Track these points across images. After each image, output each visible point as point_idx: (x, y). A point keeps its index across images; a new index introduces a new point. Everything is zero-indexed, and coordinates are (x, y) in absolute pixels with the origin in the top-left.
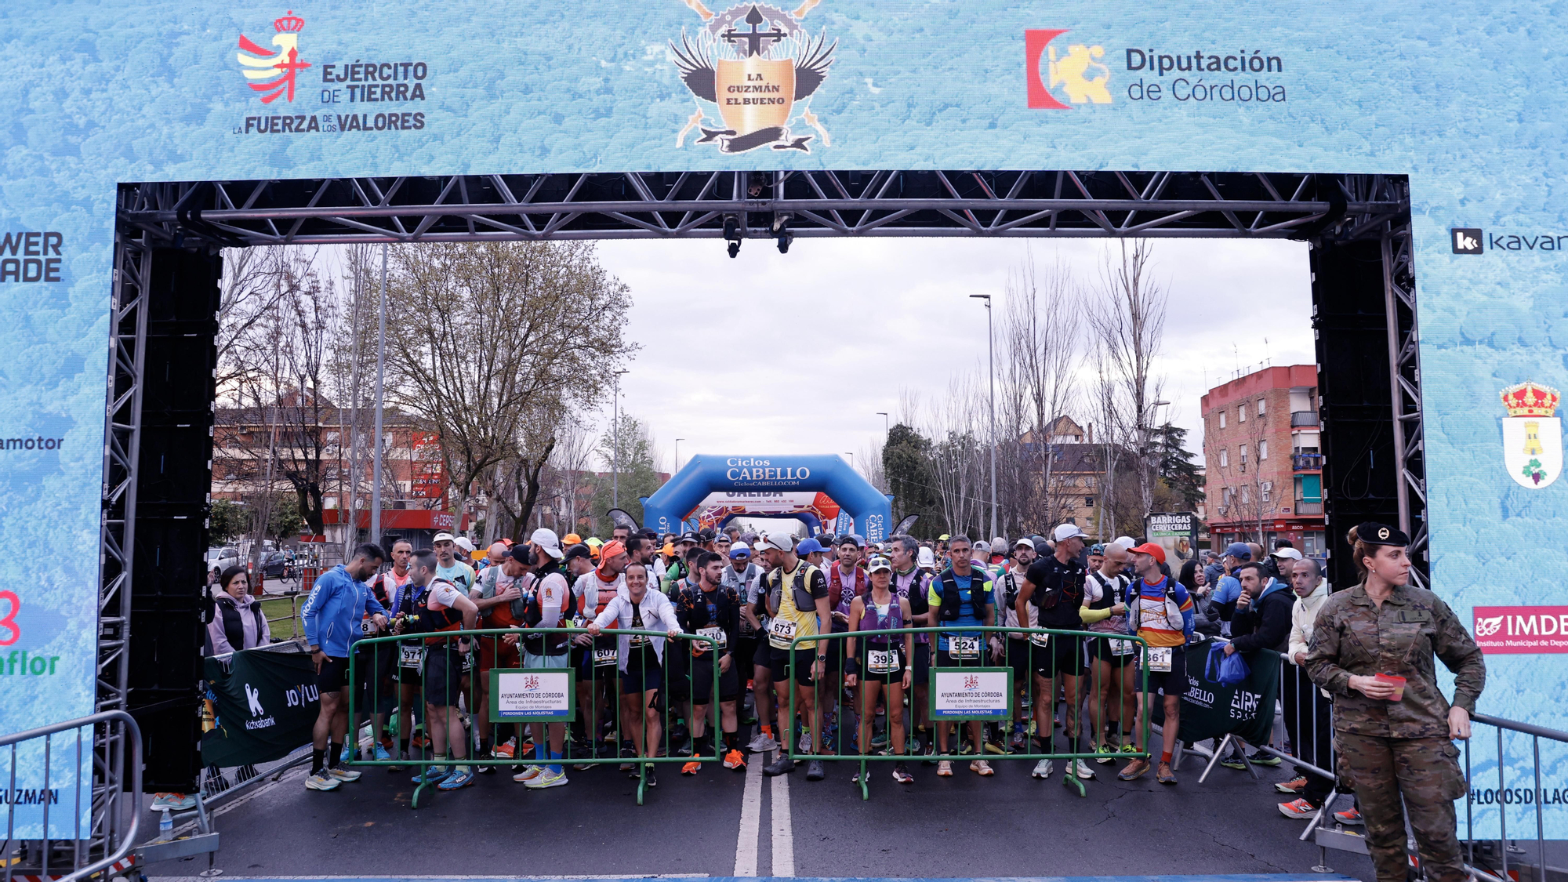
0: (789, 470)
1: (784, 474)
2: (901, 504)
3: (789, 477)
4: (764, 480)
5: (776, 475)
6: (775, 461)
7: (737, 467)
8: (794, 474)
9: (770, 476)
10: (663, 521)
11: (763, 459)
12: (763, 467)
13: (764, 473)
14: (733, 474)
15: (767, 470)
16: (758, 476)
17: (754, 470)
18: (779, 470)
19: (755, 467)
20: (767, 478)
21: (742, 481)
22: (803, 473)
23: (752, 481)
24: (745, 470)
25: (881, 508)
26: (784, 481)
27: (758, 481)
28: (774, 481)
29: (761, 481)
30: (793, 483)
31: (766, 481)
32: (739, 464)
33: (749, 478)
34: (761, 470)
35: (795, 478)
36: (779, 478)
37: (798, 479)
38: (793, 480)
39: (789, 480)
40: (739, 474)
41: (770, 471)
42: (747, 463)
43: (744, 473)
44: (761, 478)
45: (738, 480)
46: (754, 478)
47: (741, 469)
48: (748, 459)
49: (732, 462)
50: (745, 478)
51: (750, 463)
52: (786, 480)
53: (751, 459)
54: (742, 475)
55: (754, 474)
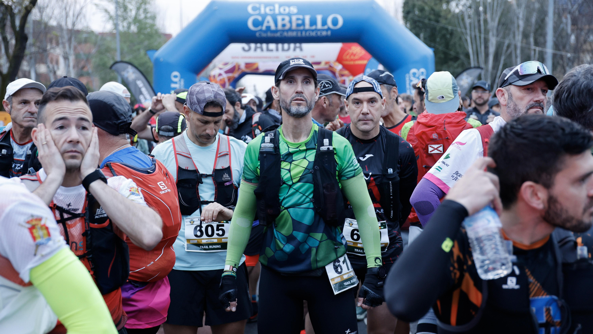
0: (319, 18)
1: (313, 22)
3: (319, 26)
4: (290, 30)
5: (303, 24)
6: (303, 9)
7: (259, 14)
8: (324, 23)
9: (298, 25)
10: (175, 76)
11: (289, 5)
12: (290, 15)
13: (290, 22)
14: (256, 23)
15: (294, 18)
16: (284, 25)
17: (279, 18)
18: (307, 19)
19: (280, 14)
20: (294, 27)
21: (265, 32)
22: (335, 22)
23: (276, 31)
24: (269, 18)
26: (313, 31)
27: (283, 31)
28: (301, 31)
29: (287, 31)
30: (324, 33)
31: (293, 31)
32: (262, 11)
33: (273, 27)
34: (287, 19)
35: (326, 27)
36: (307, 27)
37: (329, 29)
38: (324, 30)
39: (319, 30)
40: (261, 23)
41: (298, 19)
42: (271, 10)
43: (268, 22)
44: (287, 27)
45: (261, 30)
46: (280, 27)
47: (264, 16)
48: (274, 7)
49: (254, 9)
50: (268, 28)
51: (274, 10)
52: (316, 30)
53: (277, 6)
54: (265, 24)
55: (280, 23)
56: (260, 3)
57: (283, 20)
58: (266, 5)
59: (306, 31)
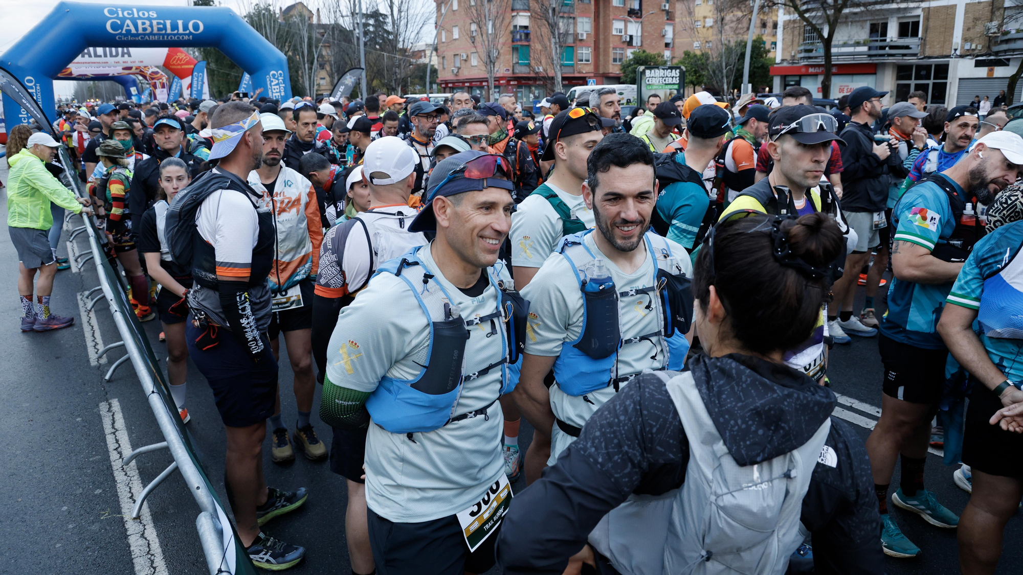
0: (180, 23)
1: (174, 27)
3: (181, 31)
4: (152, 33)
5: (165, 28)
6: (163, 13)
7: (117, 18)
8: (186, 27)
9: (159, 29)
10: (30, 81)
11: (148, 9)
12: (149, 19)
13: (151, 26)
14: (114, 26)
15: (155, 22)
16: (145, 29)
17: (139, 22)
18: (168, 23)
19: (140, 18)
20: (155, 31)
21: (125, 35)
22: (196, 27)
23: (137, 35)
24: (128, 22)
26: (175, 35)
27: (145, 35)
28: (163, 35)
29: (149, 35)
30: (186, 38)
31: (155, 35)
32: (121, 15)
33: (133, 31)
34: (148, 23)
35: (188, 32)
36: (169, 31)
37: (191, 33)
38: (185, 34)
39: (181, 34)
40: (121, 27)
41: (158, 24)
42: (129, 14)
43: (128, 26)
44: (148, 31)
45: (120, 34)
46: (140, 31)
47: (123, 20)
48: (133, 11)
49: (110, 12)
50: (129, 31)
51: (133, 13)
52: (177, 34)
53: (135, 10)
54: (125, 28)
55: (140, 27)
56: (117, 7)
57: (143, 24)
58: (124, 9)
59: (168, 35)
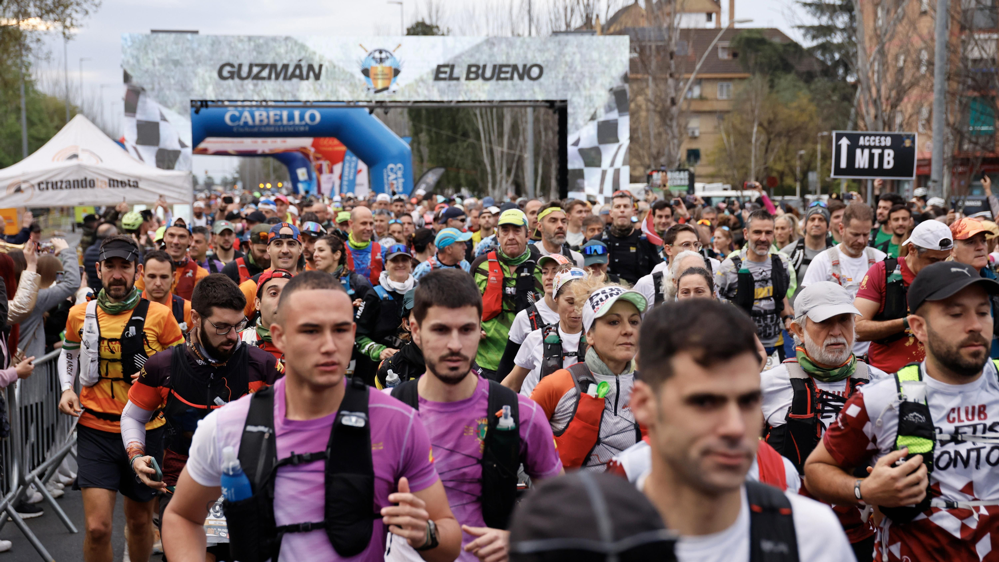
0: (297, 113)
1: (291, 118)
2: (425, 151)
3: (297, 121)
4: (268, 125)
5: (281, 119)
7: (237, 110)
8: (302, 118)
9: (276, 121)
12: (267, 111)
13: (268, 117)
14: (233, 118)
15: (271, 114)
16: (261, 121)
17: (257, 114)
18: (285, 114)
20: (272, 121)
21: (243, 127)
22: (312, 117)
23: (254, 126)
24: (246, 114)
25: (400, 158)
26: (291, 126)
27: (260, 126)
28: (279, 127)
29: (265, 126)
30: (302, 129)
31: (271, 126)
33: (250, 122)
34: (264, 114)
35: (303, 123)
36: (285, 122)
37: (307, 124)
38: (301, 125)
39: (297, 125)
40: (239, 119)
41: (275, 115)
43: (246, 117)
45: (238, 126)
46: (257, 122)
47: (241, 112)
50: (246, 123)
52: (294, 125)
54: (243, 120)
55: (257, 119)
57: (261, 115)
59: (284, 126)
